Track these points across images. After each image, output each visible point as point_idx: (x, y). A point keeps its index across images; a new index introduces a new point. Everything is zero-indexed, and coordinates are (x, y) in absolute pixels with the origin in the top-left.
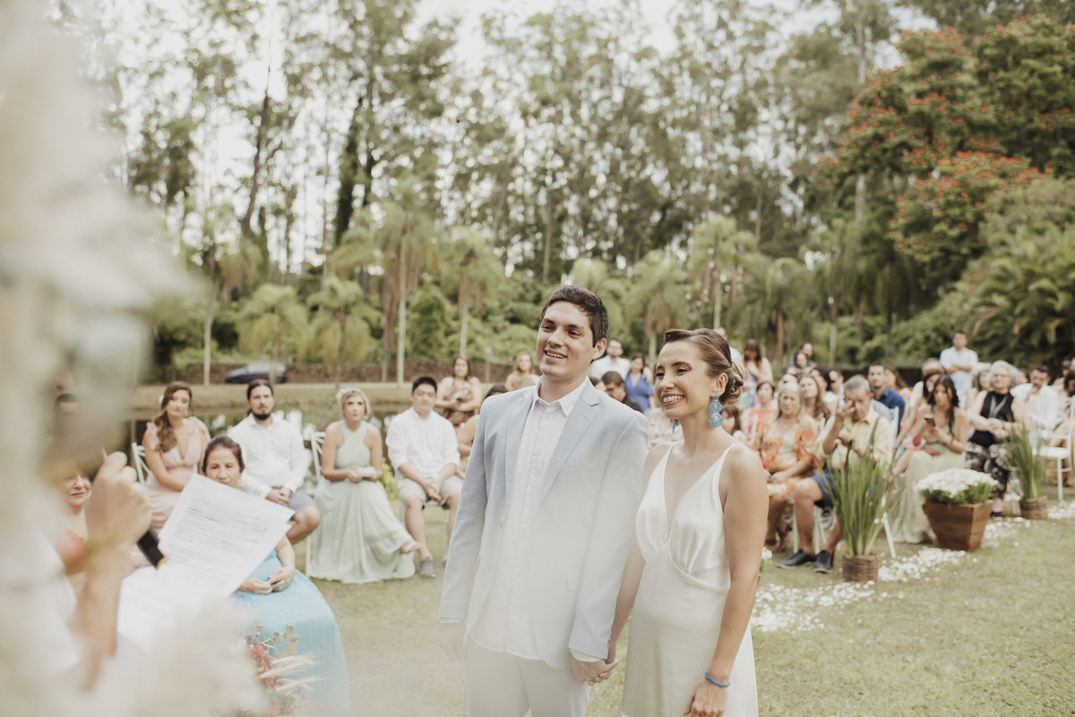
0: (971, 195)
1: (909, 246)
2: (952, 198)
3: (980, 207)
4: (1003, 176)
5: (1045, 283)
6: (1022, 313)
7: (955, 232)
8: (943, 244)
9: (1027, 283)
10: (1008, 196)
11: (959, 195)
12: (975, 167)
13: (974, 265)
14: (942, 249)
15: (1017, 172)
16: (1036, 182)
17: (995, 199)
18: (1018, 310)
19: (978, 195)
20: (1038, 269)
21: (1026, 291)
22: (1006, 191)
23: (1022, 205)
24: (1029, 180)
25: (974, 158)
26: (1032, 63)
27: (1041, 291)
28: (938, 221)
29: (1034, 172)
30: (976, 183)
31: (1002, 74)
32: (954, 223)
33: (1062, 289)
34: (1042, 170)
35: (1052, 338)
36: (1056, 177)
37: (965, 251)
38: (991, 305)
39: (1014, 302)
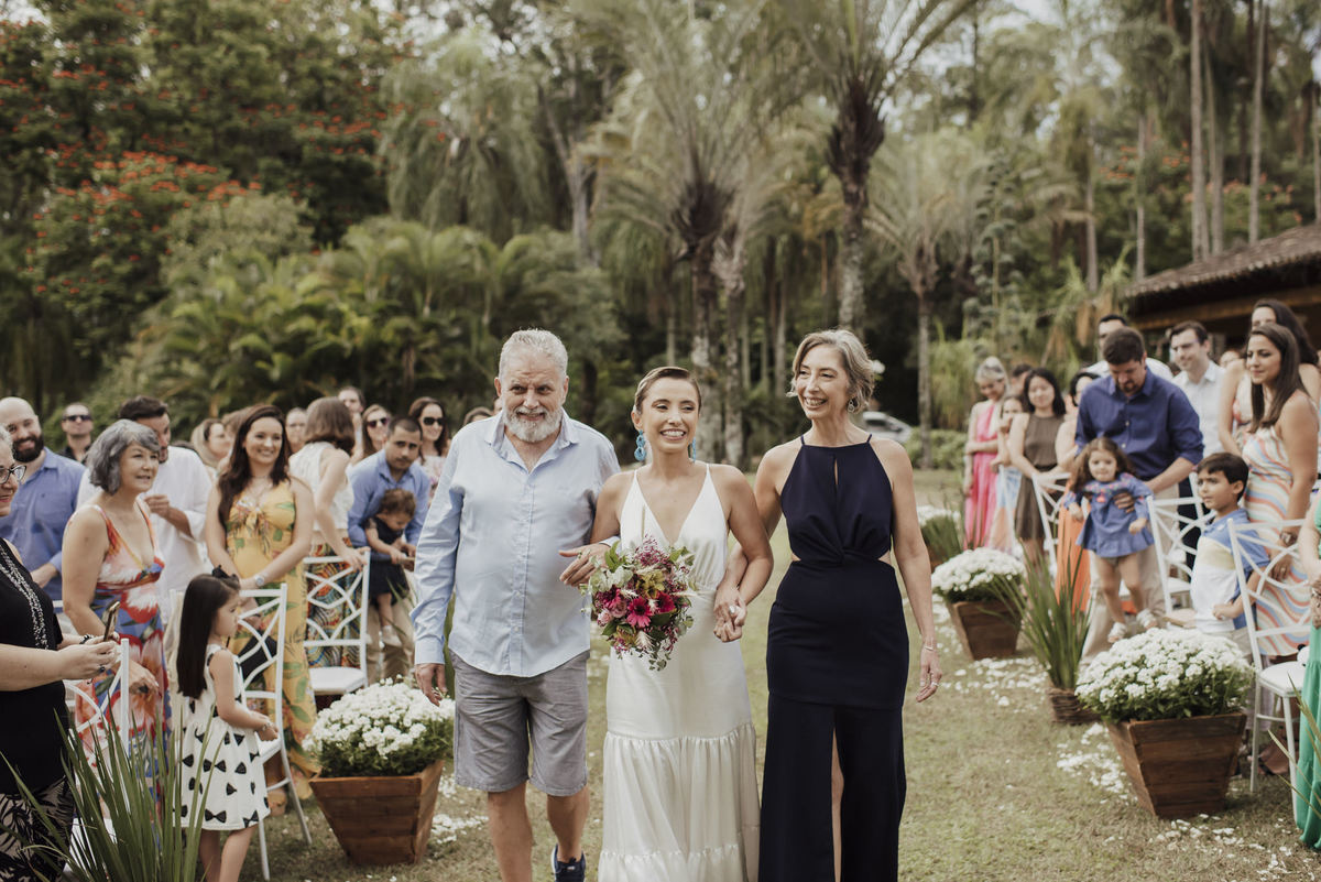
0: (146, 214)
1: (56, 291)
2: (117, 217)
3: (159, 232)
4: (192, 188)
5: (252, 340)
6: (222, 386)
7: (124, 268)
8: (110, 286)
9: (227, 340)
10: (199, 218)
11: (127, 214)
12: (142, 171)
13: (151, 315)
14: (106, 295)
15: (210, 186)
16: (237, 201)
17: (181, 221)
18: (215, 383)
19: (159, 214)
20: (241, 319)
21: (226, 350)
22: (197, 211)
23: (220, 232)
24: (228, 197)
25: (149, 161)
26: (228, 36)
27: (246, 349)
28: (97, 252)
29: (234, 187)
30: (153, 197)
31: (187, 48)
32: (122, 254)
33: (278, 348)
34: (244, 184)
36: (265, 193)
37: (139, 297)
38: (177, 375)
39: (211, 368)
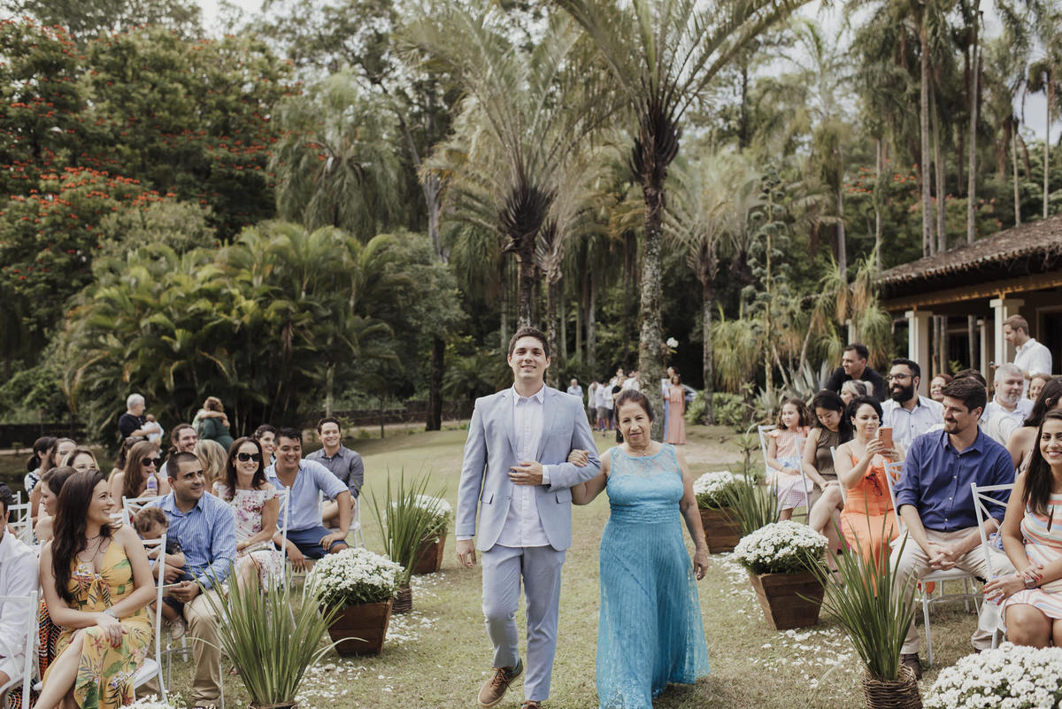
0: (81, 216)
1: (7, 278)
2: (59, 219)
3: (92, 231)
4: (120, 197)
5: (159, 318)
6: (134, 355)
7: (63, 260)
8: (52, 274)
9: (139, 318)
10: (124, 220)
11: (67, 216)
12: (79, 183)
13: (79, 297)
14: (47, 282)
15: (135, 194)
16: (155, 205)
17: (109, 222)
18: (127, 354)
19: (92, 216)
20: (150, 300)
21: (137, 326)
22: (122, 214)
23: (140, 231)
24: (149, 203)
25: (85, 174)
26: (152, 76)
27: (155, 326)
28: (42, 247)
29: (155, 196)
30: (87, 203)
31: (119, 85)
32: (61, 249)
33: (179, 325)
34: (163, 194)
35: (170, 384)
36: (179, 201)
37: (75, 283)
38: (100, 346)
39: (126, 341)
